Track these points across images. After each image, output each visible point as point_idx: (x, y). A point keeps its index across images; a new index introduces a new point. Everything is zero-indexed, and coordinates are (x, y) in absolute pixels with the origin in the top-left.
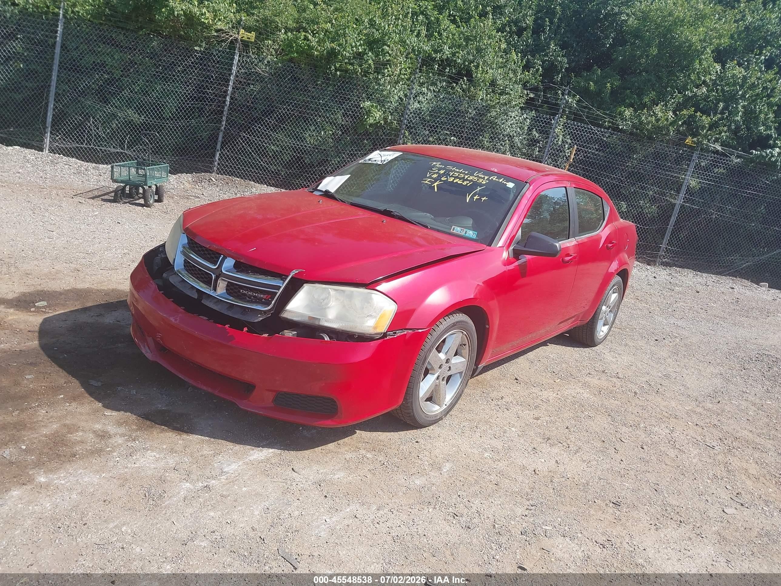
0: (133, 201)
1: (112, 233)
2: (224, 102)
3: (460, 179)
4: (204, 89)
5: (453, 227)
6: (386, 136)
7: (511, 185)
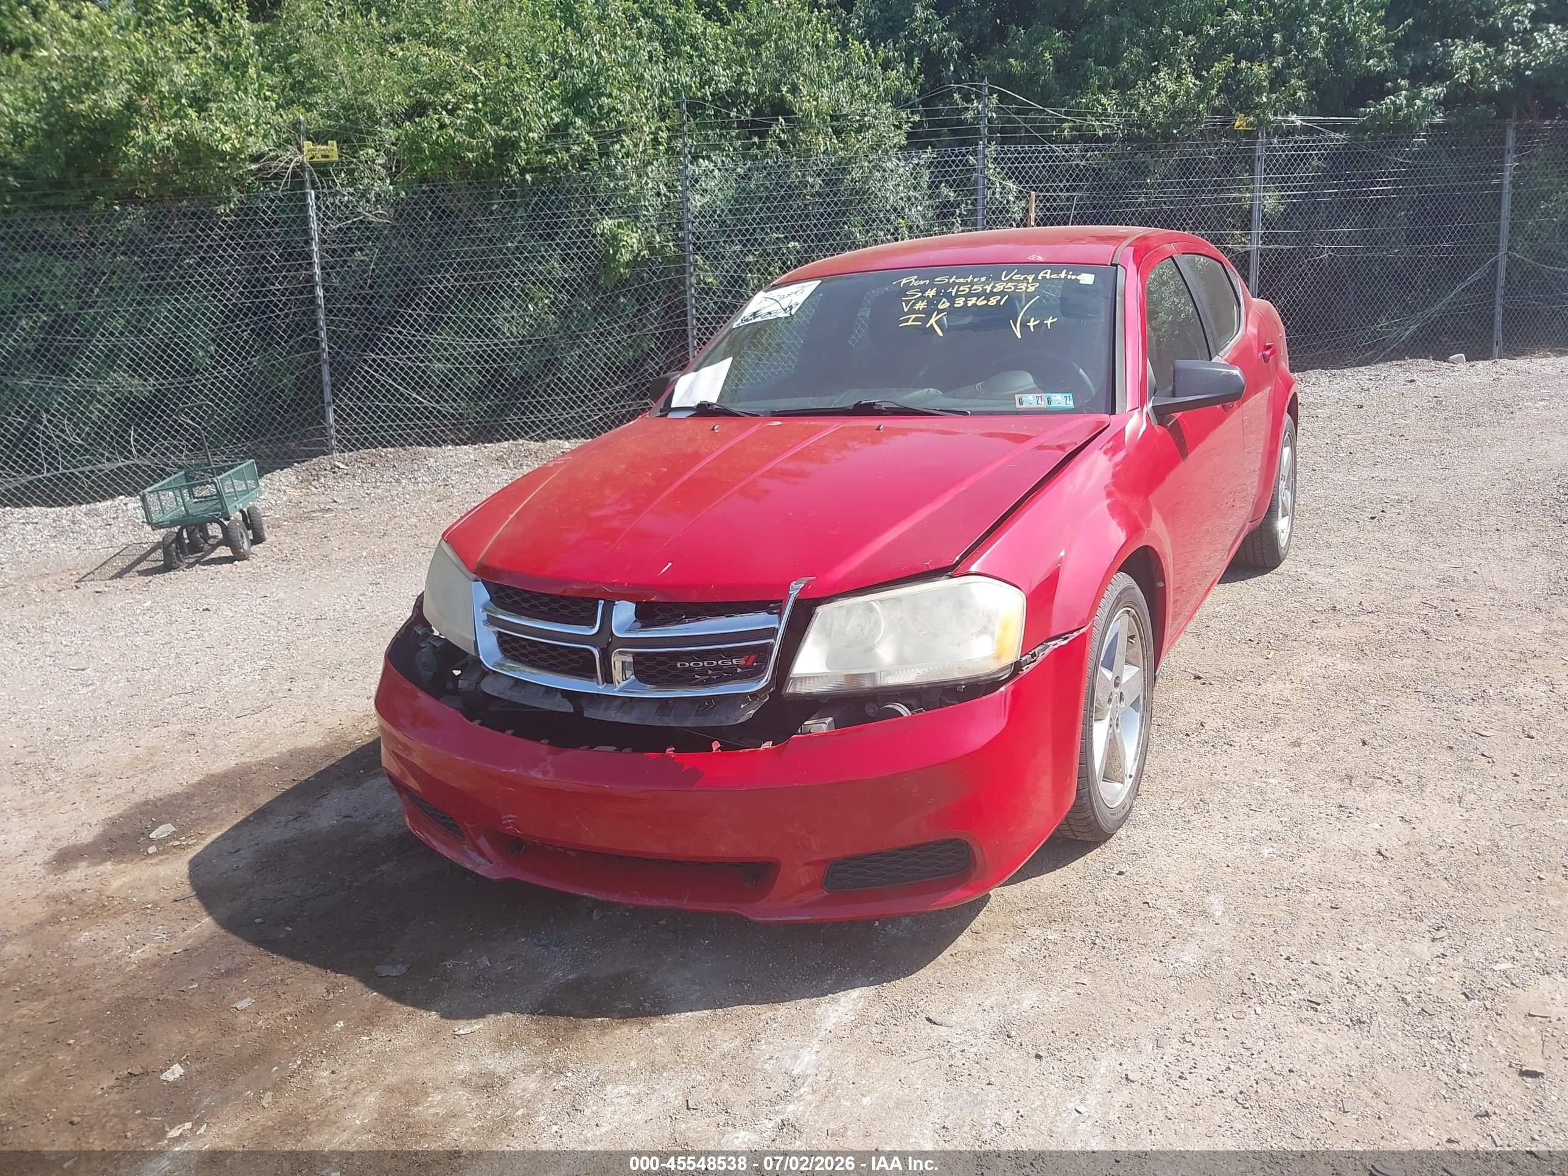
0: (203, 557)
1: (206, 634)
2: (313, 301)
3: (978, 296)
4: (263, 285)
5: (1017, 397)
6: (659, 277)
7: (1087, 279)
